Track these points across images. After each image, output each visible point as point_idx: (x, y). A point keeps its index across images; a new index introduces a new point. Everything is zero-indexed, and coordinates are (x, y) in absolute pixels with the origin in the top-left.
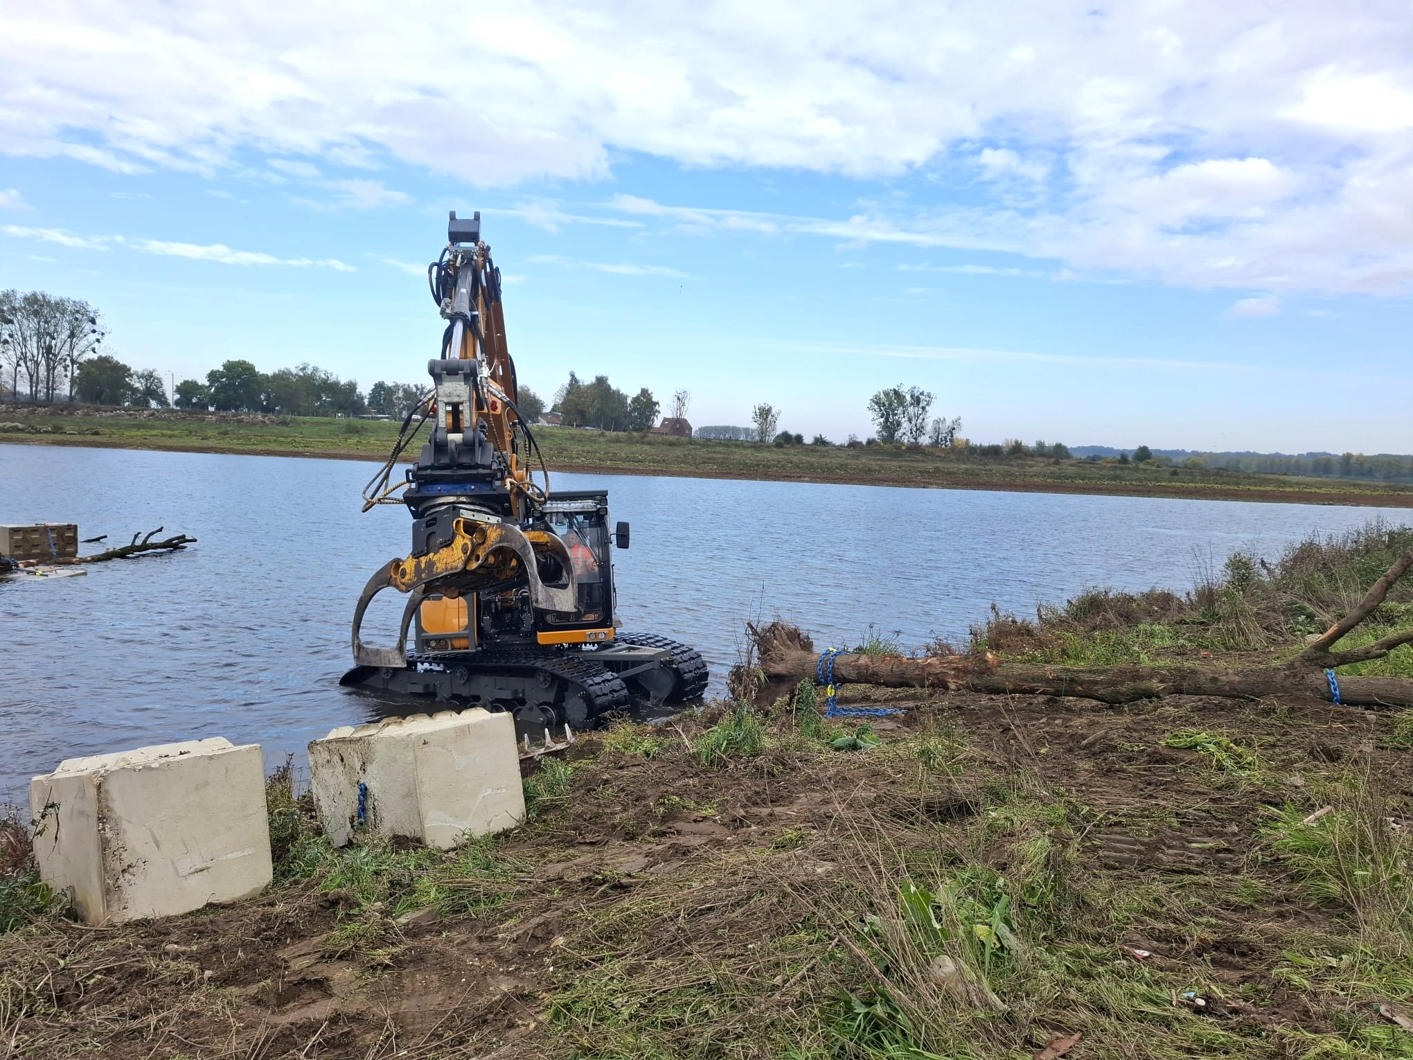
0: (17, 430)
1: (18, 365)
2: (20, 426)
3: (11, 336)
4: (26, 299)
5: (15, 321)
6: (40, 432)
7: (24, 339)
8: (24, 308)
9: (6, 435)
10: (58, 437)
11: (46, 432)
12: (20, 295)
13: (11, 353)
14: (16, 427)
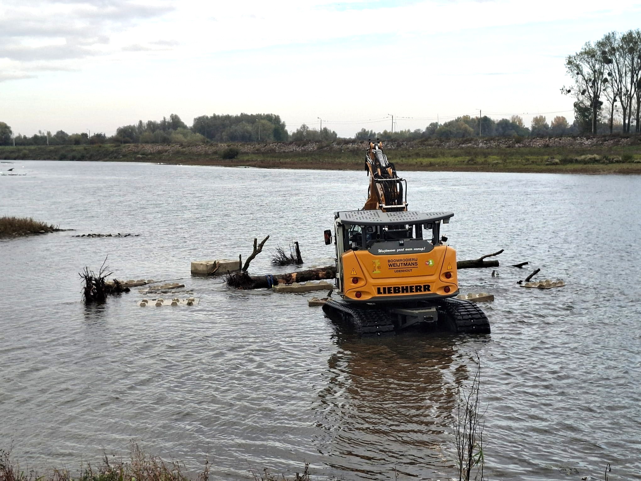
0: (594, 161)
1: (615, 100)
2: (597, 157)
3: (610, 74)
4: (624, 39)
5: (614, 61)
6: (611, 162)
7: (620, 76)
8: (622, 47)
9: (585, 166)
10: (625, 166)
11: (617, 162)
12: (619, 37)
13: (609, 90)
14: (594, 158)
